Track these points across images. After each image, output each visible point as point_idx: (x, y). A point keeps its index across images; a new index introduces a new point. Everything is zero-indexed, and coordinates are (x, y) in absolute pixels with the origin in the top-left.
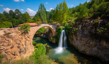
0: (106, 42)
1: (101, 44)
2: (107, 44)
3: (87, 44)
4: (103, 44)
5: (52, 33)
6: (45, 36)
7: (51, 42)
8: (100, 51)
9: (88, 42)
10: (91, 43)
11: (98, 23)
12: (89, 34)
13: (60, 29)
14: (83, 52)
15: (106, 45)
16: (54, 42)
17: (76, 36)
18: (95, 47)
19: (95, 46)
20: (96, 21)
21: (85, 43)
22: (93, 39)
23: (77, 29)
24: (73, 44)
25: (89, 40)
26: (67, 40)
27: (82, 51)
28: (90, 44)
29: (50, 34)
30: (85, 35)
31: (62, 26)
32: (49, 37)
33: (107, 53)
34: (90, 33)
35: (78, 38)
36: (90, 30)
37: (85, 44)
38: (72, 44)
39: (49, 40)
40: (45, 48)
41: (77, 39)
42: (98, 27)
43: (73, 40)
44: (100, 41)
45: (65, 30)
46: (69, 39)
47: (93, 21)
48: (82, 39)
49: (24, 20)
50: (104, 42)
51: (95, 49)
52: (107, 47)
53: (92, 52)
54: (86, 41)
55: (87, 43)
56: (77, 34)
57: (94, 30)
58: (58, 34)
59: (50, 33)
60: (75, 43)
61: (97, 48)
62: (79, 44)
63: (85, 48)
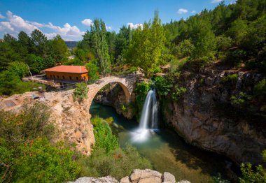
0: (250, 124)
1: (239, 128)
2: (251, 129)
3: (205, 127)
4: (242, 129)
5: (124, 94)
6: (105, 100)
7: (122, 114)
8: (234, 144)
9: (207, 122)
10: (215, 125)
11: (235, 80)
12: (213, 102)
13: (143, 88)
14: (195, 144)
15: (250, 132)
16: (129, 115)
17: (181, 105)
18: (223, 134)
19: (224, 132)
20: (232, 74)
21: (200, 123)
22: (220, 117)
23: (184, 90)
24: (173, 123)
25: (211, 117)
26: (160, 114)
27: (193, 141)
28: (212, 126)
29: (120, 97)
30: (202, 105)
31: (148, 78)
32: (116, 104)
33: (248, 149)
34: (215, 100)
35: (186, 111)
36: (216, 95)
37: (200, 127)
38: (171, 123)
39: (117, 110)
40: (110, 129)
41: (183, 113)
42: (235, 88)
43: (172, 113)
44: (237, 122)
45: (156, 91)
46: (165, 112)
47: (226, 74)
48: (196, 115)
49: (53, 57)
50: (245, 125)
51: (223, 138)
52: (252, 137)
53: (216, 145)
54: (205, 119)
55: (204, 124)
56: (185, 101)
57: (224, 95)
58: (139, 98)
59: (120, 95)
60: (177, 120)
61: (229, 137)
62: (187, 125)
63: (199, 136)
